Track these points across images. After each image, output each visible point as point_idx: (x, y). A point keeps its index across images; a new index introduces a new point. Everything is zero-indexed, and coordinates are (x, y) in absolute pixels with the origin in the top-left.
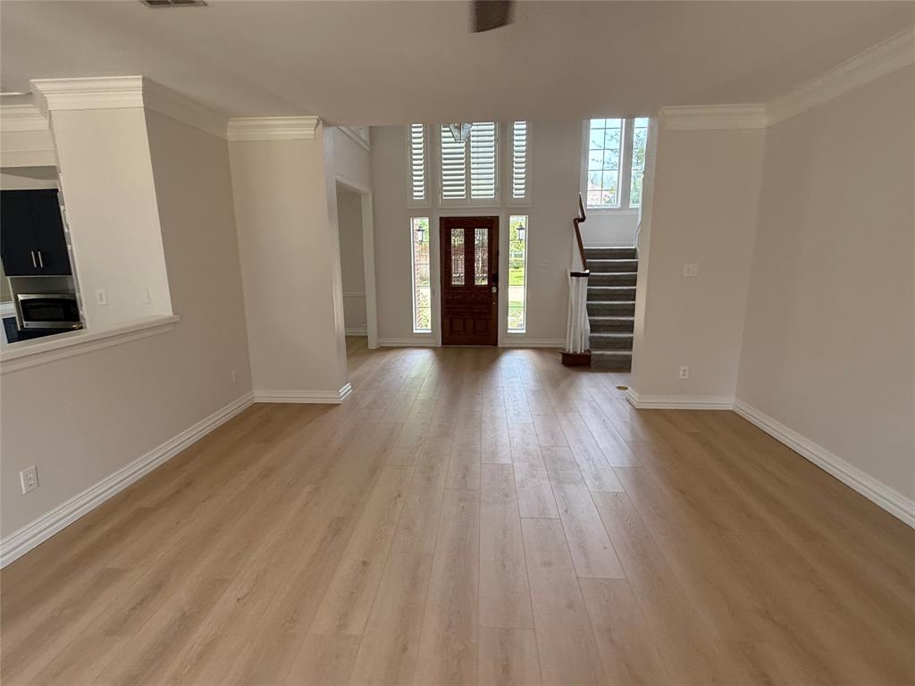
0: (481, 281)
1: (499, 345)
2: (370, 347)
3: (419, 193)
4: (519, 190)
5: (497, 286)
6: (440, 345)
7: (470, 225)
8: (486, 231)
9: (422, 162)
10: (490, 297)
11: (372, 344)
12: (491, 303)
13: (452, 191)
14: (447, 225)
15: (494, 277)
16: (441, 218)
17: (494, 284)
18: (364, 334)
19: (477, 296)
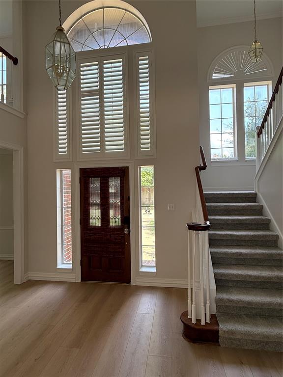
0: (115, 221)
1: (133, 283)
2: (16, 282)
3: (63, 148)
4: (145, 144)
5: (129, 228)
6: (79, 280)
7: (105, 174)
8: (118, 180)
9: (66, 125)
10: (124, 237)
11: (18, 279)
12: (124, 244)
13: (90, 146)
14: (86, 175)
15: (126, 220)
16: (80, 169)
17: (126, 225)
18: (12, 259)
19: (110, 236)
